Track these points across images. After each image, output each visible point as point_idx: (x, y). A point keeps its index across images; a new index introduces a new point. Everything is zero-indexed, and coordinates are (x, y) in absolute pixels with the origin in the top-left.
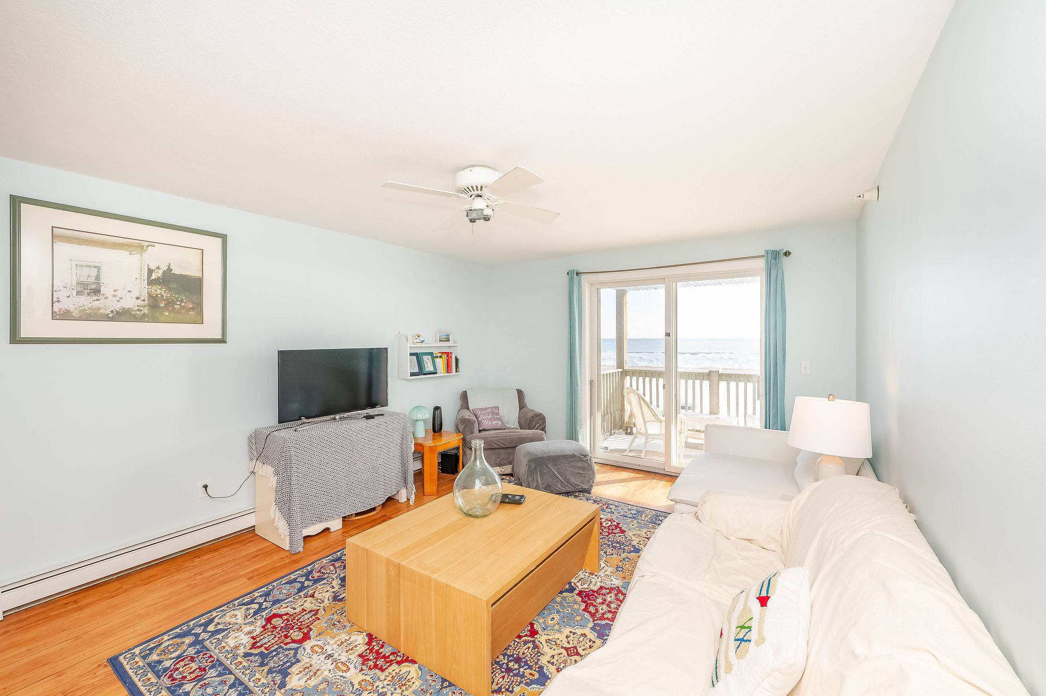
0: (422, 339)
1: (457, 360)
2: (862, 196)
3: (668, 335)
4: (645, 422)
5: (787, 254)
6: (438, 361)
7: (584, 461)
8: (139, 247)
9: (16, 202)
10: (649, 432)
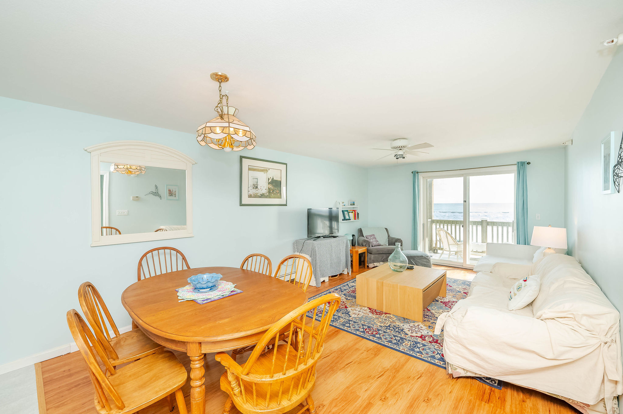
0: (344, 204)
1: (358, 214)
2: (565, 143)
3: (465, 201)
4: (449, 245)
5: (529, 163)
6: (350, 214)
7: (426, 259)
8: (265, 170)
9: (241, 158)
10: (451, 250)
